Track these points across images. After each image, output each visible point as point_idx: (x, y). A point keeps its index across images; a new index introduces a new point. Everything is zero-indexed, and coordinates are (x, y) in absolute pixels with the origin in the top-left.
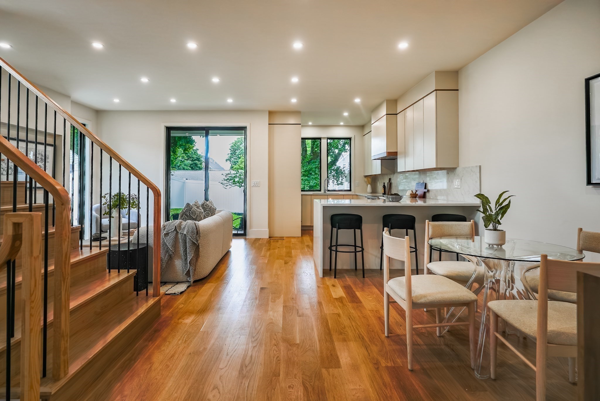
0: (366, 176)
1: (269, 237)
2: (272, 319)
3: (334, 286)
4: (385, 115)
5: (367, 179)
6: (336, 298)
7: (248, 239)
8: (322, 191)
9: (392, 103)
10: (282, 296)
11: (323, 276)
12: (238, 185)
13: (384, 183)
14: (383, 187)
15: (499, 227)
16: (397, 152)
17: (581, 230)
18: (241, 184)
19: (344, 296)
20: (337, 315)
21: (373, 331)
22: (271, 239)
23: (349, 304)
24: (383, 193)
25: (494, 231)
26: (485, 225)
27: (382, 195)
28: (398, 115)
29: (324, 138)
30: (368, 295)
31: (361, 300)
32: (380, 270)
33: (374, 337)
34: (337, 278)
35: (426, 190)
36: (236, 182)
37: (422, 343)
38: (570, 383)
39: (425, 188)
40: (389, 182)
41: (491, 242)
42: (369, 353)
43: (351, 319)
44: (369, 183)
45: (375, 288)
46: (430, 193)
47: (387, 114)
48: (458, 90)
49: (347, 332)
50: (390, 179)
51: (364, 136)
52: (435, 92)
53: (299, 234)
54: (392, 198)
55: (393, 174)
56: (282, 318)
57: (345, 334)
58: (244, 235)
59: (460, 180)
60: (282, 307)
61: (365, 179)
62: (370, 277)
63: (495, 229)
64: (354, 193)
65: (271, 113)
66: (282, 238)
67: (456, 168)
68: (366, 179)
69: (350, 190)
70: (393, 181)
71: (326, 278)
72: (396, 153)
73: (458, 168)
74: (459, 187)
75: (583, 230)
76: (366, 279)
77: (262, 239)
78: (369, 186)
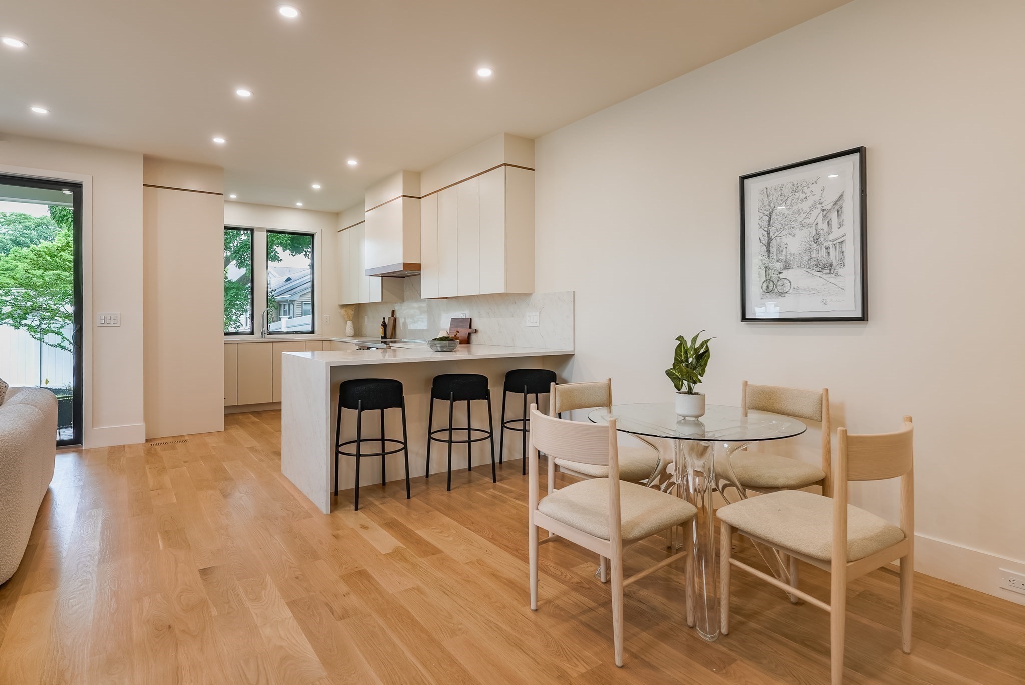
0: (343, 306)
1: (147, 440)
2: (281, 647)
3: (364, 527)
4: (400, 197)
5: (346, 311)
6: (388, 554)
7: (88, 451)
8: (257, 335)
9: (413, 176)
10: (268, 579)
11: (332, 511)
12: (11, 322)
13: (384, 319)
14: (382, 325)
15: (696, 388)
16: (420, 264)
17: (746, 383)
18: (18, 320)
19: (400, 544)
20: (416, 591)
21: (504, 607)
22: (153, 442)
23: (422, 560)
24: (382, 337)
25: (689, 394)
26: (675, 386)
27: (380, 339)
28: (421, 199)
29: (260, 229)
30: (441, 532)
31: (437, 546)
32: (425, 477)
33: (515, 619)
34: (360, 509)
35: (470, 331)
36: (4, 314)
37: (593, 605)
38: (793, 604)
39: (470, 327)
40: (393, 316)
41: (685, 413)
42: (532, 658)
43: (447, 592)
44: (349, 318)
45: (442, 515)
46: (479, 334)
47: (404, 196)
48: (533, 170)
49: (461, 624)
50: (393, 312)
51: (339, 232)
52: (504, 167)
53: (221, 427)
54: (442, 345)
55: (401, 303)
56: (304, 636)
57: (460, 630)
58: (77, 440)
59: (538, 313)
60: (286, 607)
61: (340, 311)
62: (419, 494)
63: (690, 392)
64: (320, 338)
65: (150, 162)
66: (180, 439)
67: (530, 295)
68: (343, 311)
69: (313, 332)
70: (397, 315)
71: (339, 515)
72: (418, 267)
73: (534, 294)
74: (537, 325)
75: (748, 383)
76: (413, 499)
77: (130, 446)
78: (349, 324)
